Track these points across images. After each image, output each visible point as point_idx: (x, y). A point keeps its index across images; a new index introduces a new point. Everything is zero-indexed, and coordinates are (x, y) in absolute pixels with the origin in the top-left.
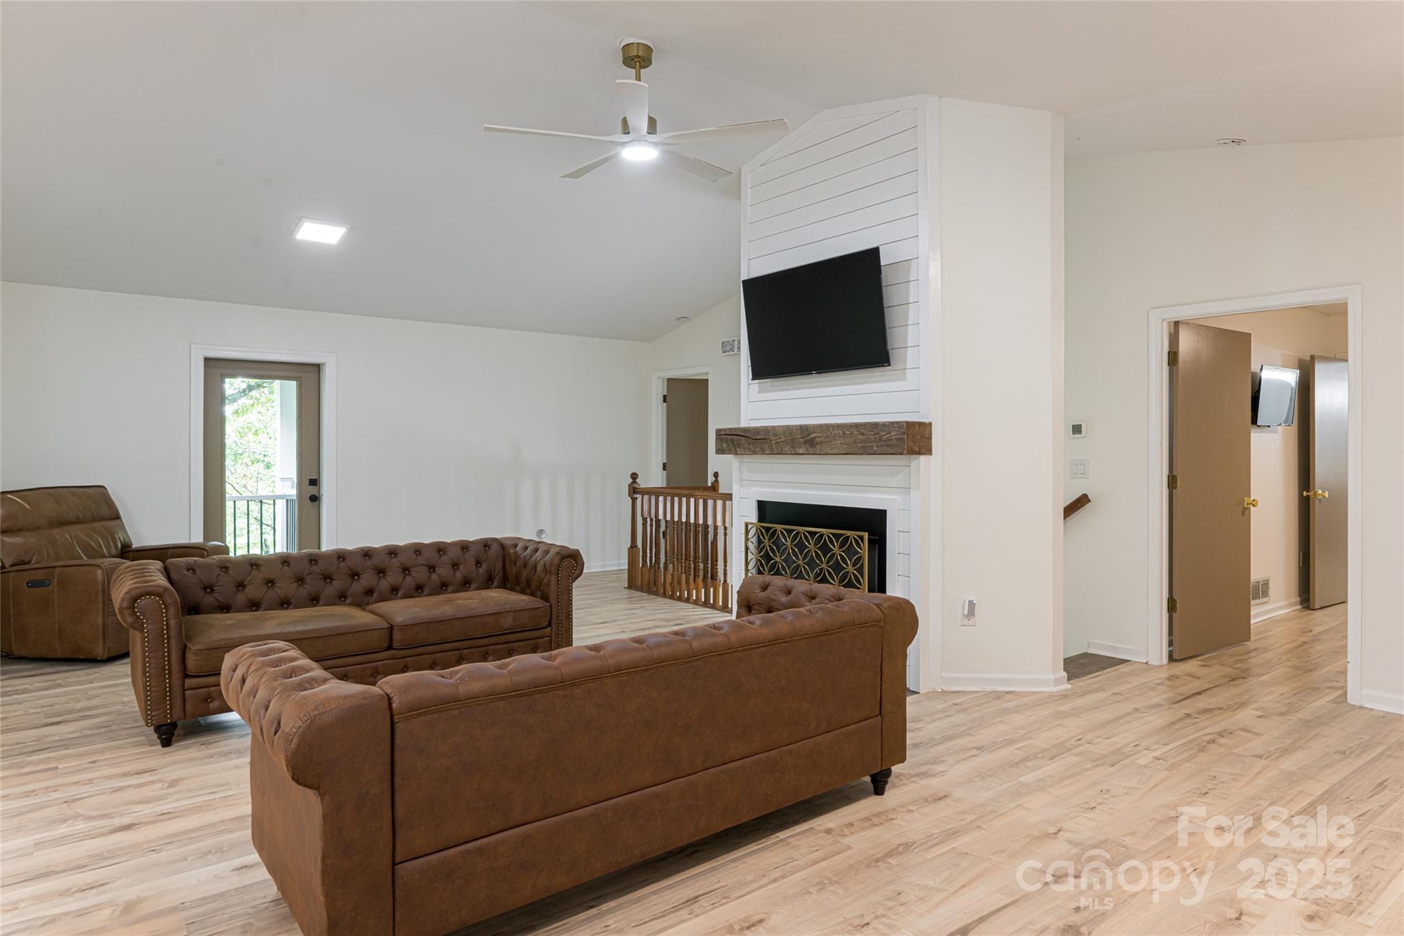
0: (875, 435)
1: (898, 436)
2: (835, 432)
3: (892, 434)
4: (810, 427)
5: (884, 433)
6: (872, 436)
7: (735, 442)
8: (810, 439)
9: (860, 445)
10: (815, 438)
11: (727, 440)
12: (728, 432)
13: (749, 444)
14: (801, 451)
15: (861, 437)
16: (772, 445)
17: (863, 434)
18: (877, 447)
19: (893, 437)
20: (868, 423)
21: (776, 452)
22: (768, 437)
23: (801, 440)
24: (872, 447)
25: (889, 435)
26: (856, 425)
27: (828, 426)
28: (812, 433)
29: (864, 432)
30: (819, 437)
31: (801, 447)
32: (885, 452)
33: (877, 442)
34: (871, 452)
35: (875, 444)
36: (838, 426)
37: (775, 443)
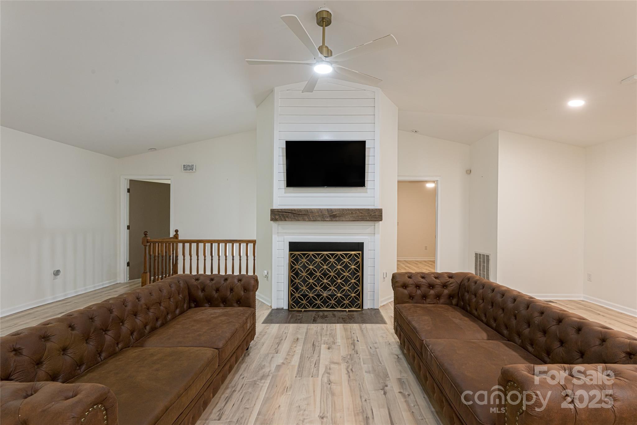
0: (368, 213)
1: (379, 214)
2: (347, 212)
3: (376, 213)
4: (333, 210)
5: (372, 213)
6: (367, 214)
7: (285, 215)
8: (333, 215)
9: (360, 217)
10: (336, 214)
11: (279, 214)
12: (279, 211)
13: (294, 216)
14: (328, 219)
15: (361, 214)
16: (310, 217)
17: (362, 213)
18: (369, 218)
19: (377, 215)
20: (364, 209)
21: (312, 220)
22: (308, 213)
23: (328, 215)
24: (367, 218)
25: (374, 214)
26: (358, 210)
27: (343, 210)
28: (334, 212)
29: (362, 212)
30: (338, 214)
31: (328, 218)
32: (373, 220)
33: (369, 216)
34: (366, 220)
35: (368, 217)
36: (349, 210)
37: (312, 216)
